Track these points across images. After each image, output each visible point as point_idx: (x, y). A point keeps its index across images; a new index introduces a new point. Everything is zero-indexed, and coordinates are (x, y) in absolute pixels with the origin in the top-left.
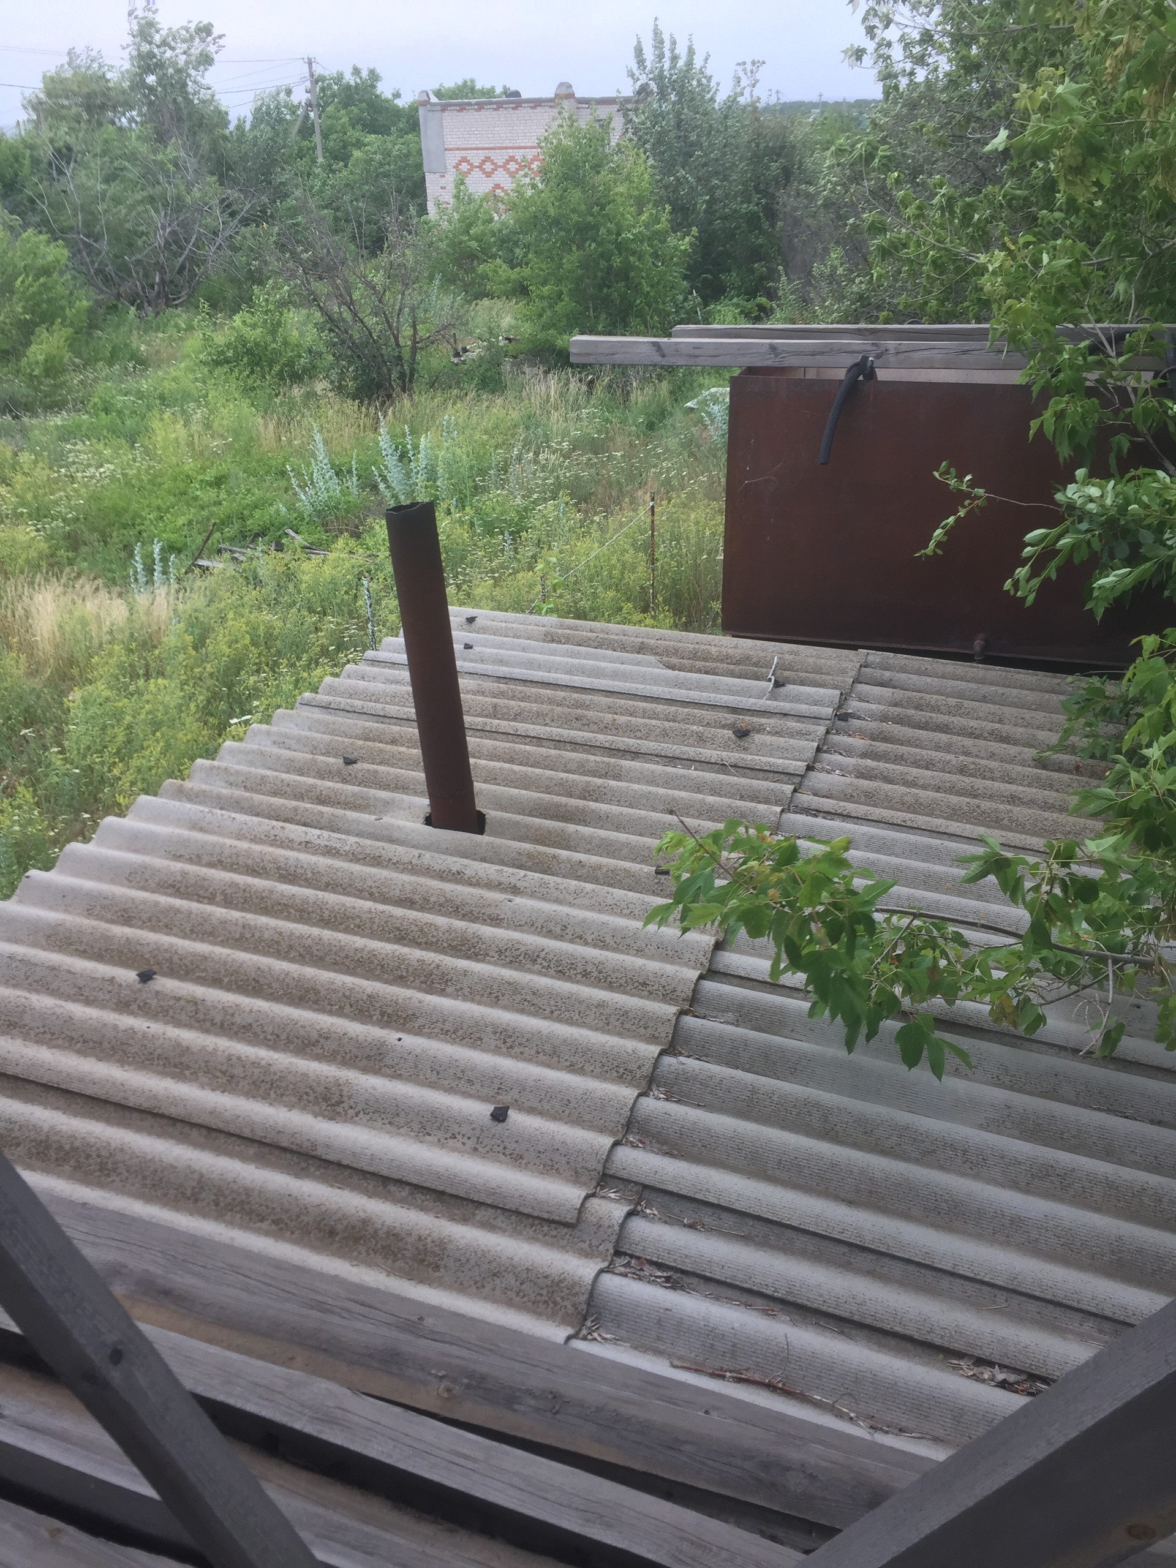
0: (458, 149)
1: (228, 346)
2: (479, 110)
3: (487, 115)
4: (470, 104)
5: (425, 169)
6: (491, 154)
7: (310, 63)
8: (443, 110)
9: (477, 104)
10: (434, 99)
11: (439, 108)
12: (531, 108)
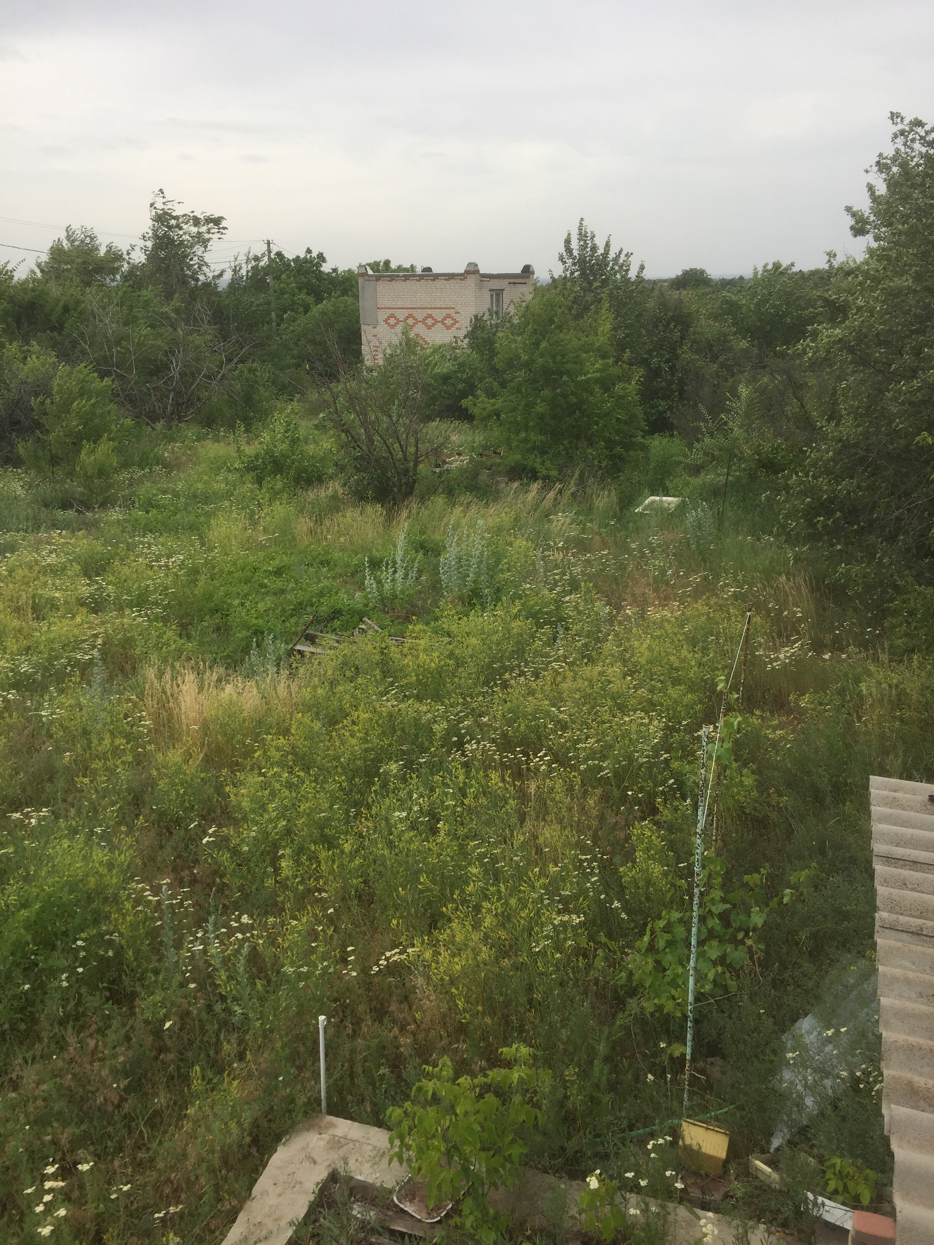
0: (388, 308)
1: (257, 457)
2: (405, 280)
3: (411, 284)
4: (398, 276)
5: (362, 322)
6: (414, 312)
7: (269, 243)
8: (377, 280)
9: (404, 276)
10: (370, 272)
11: (374, 278)
12: (446, 280)
